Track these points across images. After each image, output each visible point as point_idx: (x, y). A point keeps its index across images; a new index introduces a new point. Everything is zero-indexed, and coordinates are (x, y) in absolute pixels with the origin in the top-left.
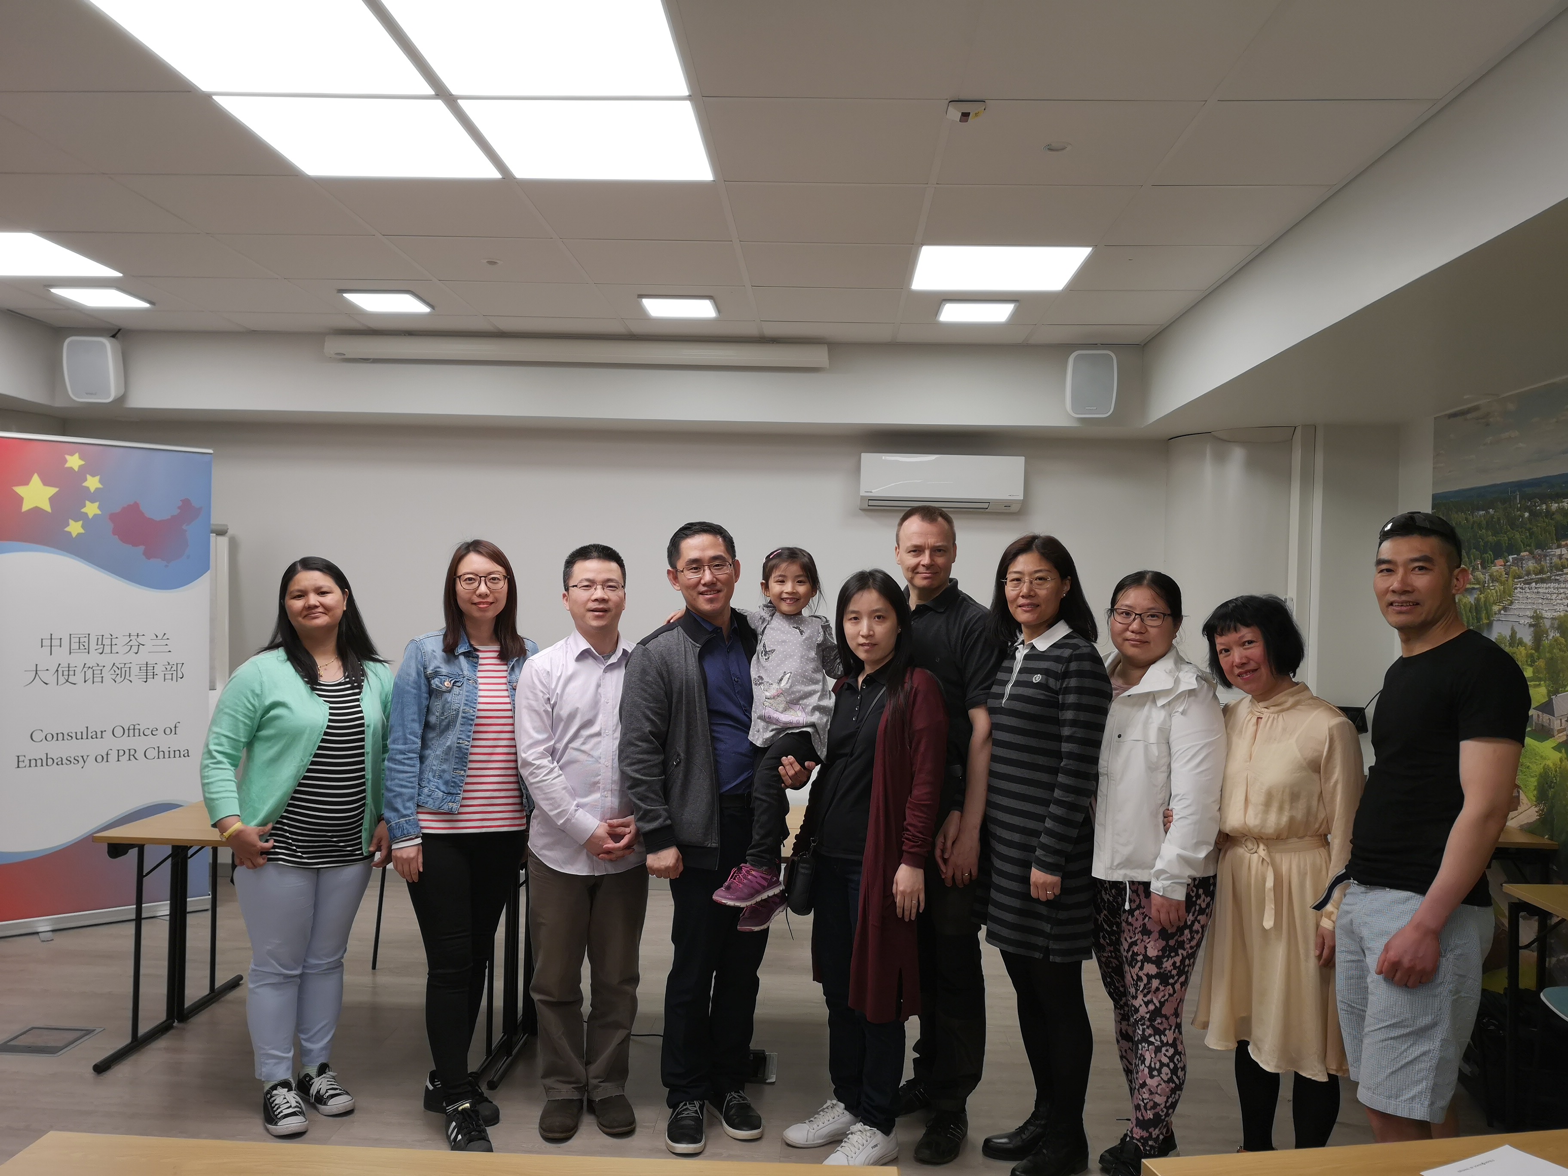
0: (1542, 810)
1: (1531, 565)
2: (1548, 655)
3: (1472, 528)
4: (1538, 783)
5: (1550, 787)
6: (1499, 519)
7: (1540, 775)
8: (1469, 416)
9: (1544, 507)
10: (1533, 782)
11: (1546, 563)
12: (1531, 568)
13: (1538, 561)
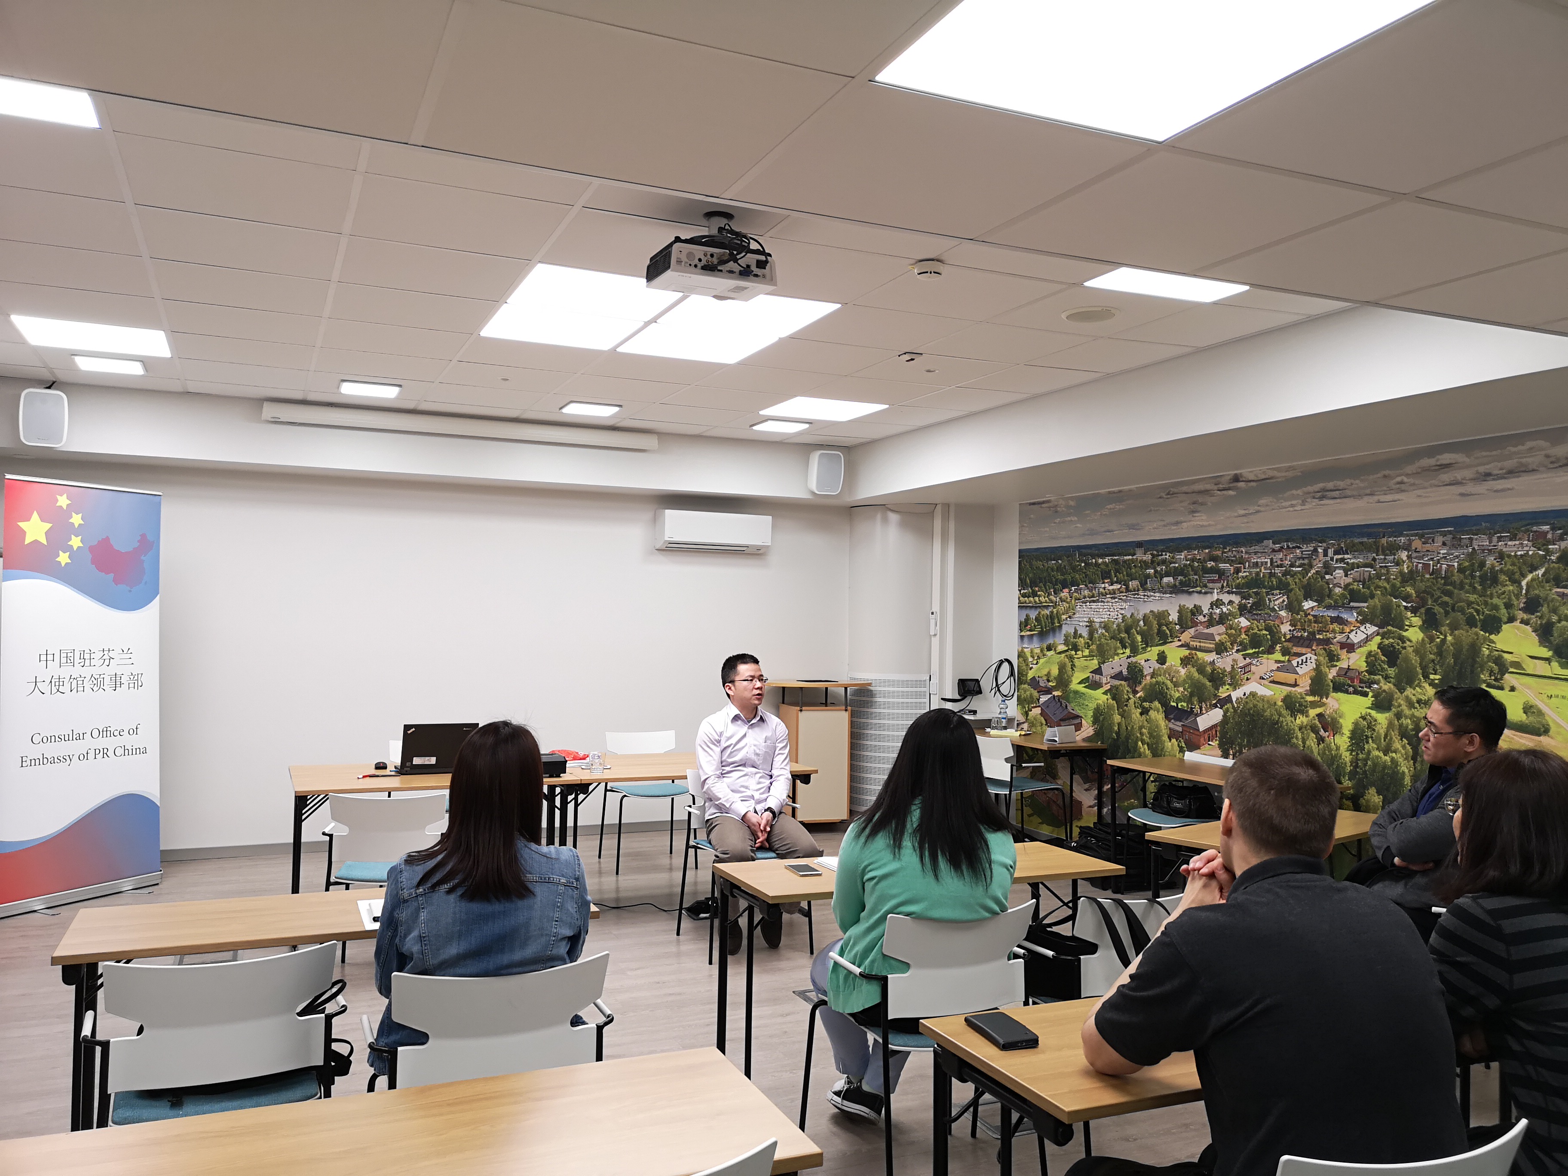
0: (1097, 728)
1: (1086, 592)
2: (1098, 643)
3: (1047, 570)
4: (1094, 714)
5: (1101, 715)
6: (1065, 566)
7: (1095, 709)
8: (1043, 505)
9: (1094, 561)
10: (1091, 713)
11: (1095, 592)
12: (1087, 595)
13: (1091, 591)
